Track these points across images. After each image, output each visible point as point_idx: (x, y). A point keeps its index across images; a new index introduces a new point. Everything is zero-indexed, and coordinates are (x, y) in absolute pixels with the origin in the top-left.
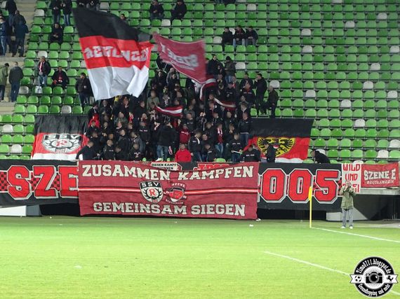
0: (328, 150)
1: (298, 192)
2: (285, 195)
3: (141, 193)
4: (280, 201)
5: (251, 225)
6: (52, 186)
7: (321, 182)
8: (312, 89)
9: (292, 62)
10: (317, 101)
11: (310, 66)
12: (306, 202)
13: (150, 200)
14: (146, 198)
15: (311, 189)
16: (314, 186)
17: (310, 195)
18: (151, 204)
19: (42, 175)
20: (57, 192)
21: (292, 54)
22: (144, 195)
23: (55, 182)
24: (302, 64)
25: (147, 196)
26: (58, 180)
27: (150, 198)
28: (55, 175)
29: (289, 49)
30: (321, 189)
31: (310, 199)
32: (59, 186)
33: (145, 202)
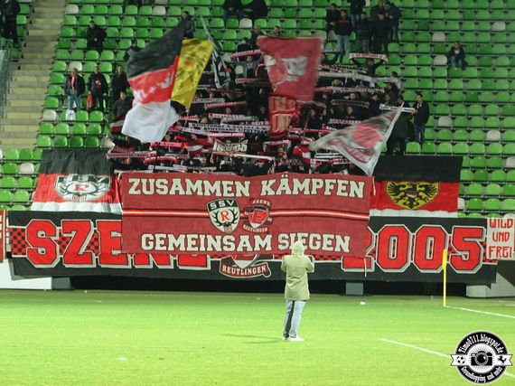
0: (469, 199)
1: (428, 258)
2: (410, 261)
3: (209, 217)
4: (402, 270)
5: (362, 303)
6: (88, 248)
7: (458, 243)
8: (447, 115)
9: (420, 78)
10: (453, 131)
11: (443, 84)
12: (438, 271)
13: (222, 228)
14: (216, 224)
15: (445, 252)
16: (450, 249)
17: (445, 262)
18: (223, 234)
19: (74, 233)
20: (94, 257)
21: (419, 66)
22: (213, 220)
23: (91, 243)
24: (433, 81)
25: (218, 222)
26: (96, 239)
27: (221, 224)
28: (92, 233)
29: (415, 60)
30: (460, 253)
31: (444, 267)
32: (97, 248)
33: (215, 232)
